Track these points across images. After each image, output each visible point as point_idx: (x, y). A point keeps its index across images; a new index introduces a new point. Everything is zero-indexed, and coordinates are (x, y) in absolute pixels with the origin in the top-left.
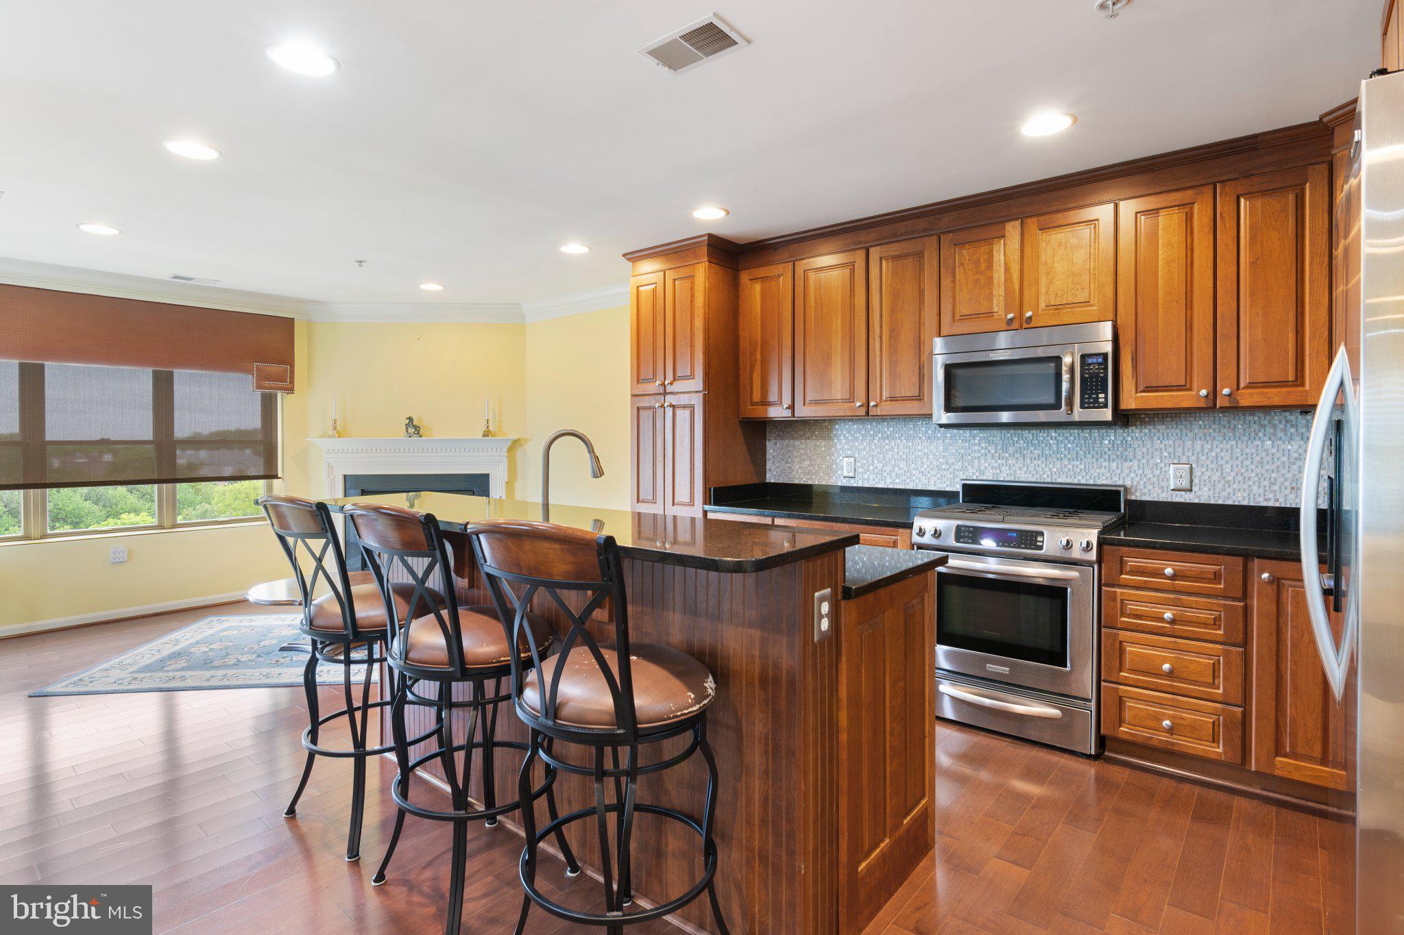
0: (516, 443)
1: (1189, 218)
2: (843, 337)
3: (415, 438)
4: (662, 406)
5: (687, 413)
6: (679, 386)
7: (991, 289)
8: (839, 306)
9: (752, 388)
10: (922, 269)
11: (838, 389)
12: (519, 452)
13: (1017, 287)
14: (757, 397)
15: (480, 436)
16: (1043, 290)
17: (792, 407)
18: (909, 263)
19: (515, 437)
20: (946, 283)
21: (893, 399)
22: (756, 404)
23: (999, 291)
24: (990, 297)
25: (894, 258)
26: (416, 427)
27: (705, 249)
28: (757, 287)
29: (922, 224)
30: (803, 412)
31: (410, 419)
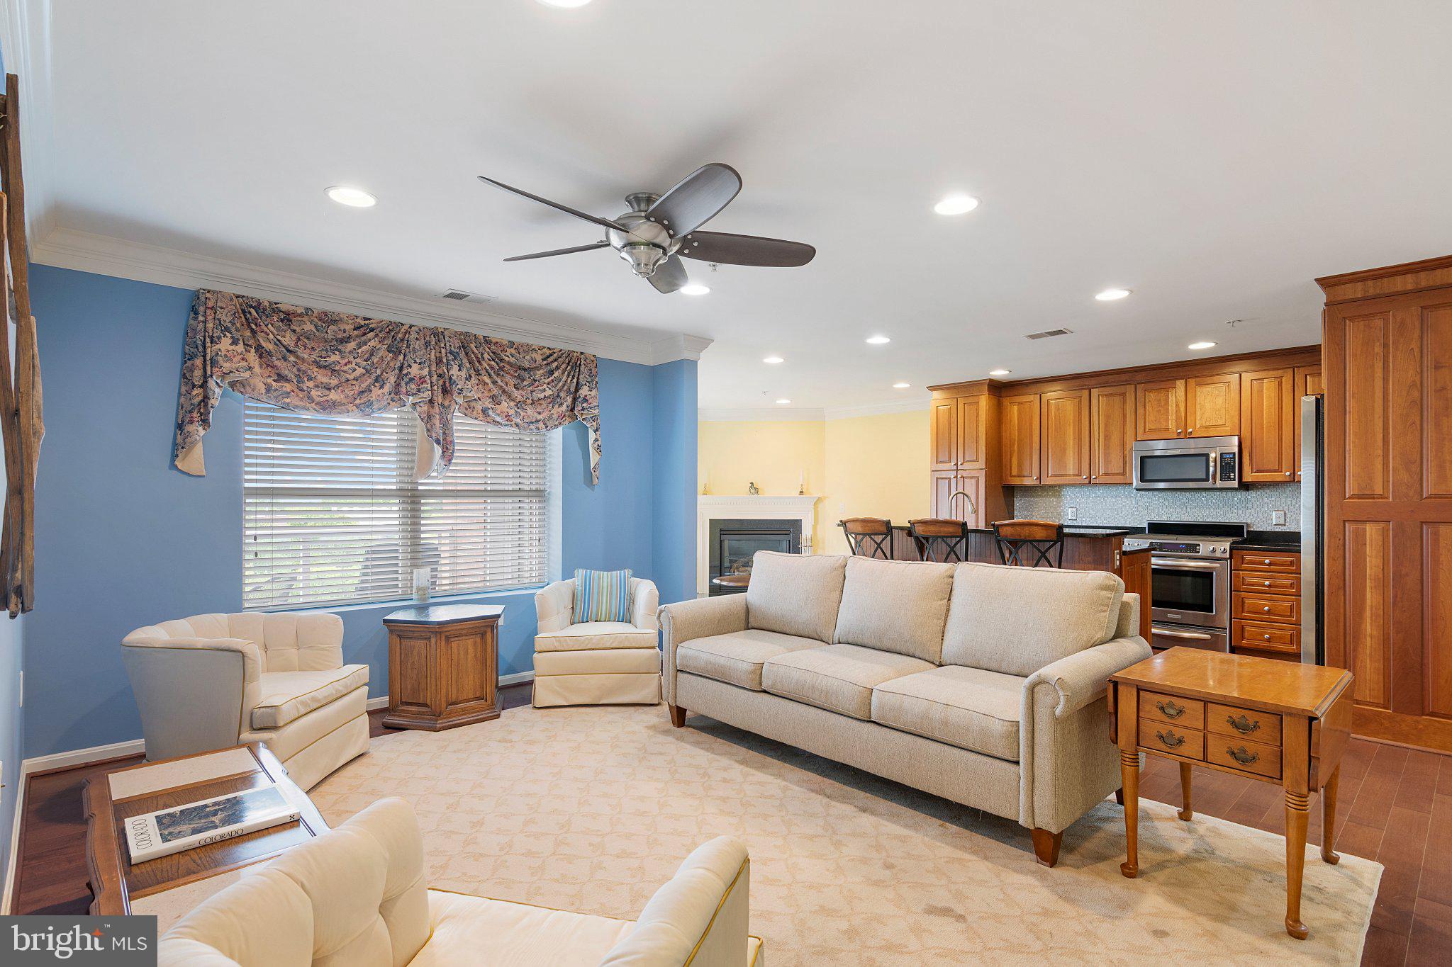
0: (819, 500)
1: (1280, 384)
2: (1074, 439)
3: (756, 495)
4: (956, 477)
5: (974, 481)
6: (966, 466)
7: (1168, 416)
8: (1071, 421)
9: (1011, 467)
10: (1125, 402)
11: (1071, 468)
12: (820, 506)
13: (1183, 414)
14: (1015, 472)
15: (798, 495)
16: (1198, 418)
17: (1039, 479)
18: (1117, 399)
19: (819, 495)
20: (1140, 411)
21: (1106, 474)
22: (1014, 476)
23: (1172, 417)
24: (1167, 420)
25: (1106, 395)
26: (755, 489)
27: (986, 387)
28: (1015, 408)
29: (1124, 377)
30: (1047, 481)
31: (752, 483)
